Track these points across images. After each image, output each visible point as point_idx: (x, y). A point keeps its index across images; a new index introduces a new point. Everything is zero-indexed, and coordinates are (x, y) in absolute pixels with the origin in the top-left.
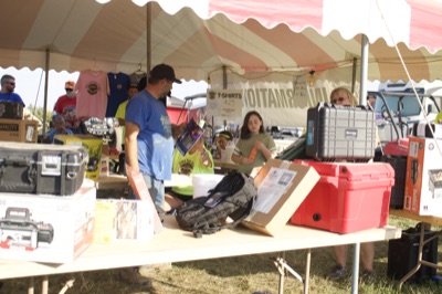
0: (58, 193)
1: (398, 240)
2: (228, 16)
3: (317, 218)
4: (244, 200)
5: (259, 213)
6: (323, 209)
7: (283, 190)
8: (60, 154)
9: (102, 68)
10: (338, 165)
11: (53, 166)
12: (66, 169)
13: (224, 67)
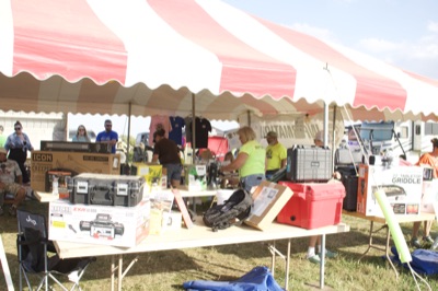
0: (126, 205)
3: (293, 219)
4: (245, 207)
5: (255, 216)
6: (297, 213)
7: (270, 201)
8: (128, 182)
9: (166, 114)
10: (305, 185)
11: (124, 190)
12: (131, 192)
13: (249, 112)
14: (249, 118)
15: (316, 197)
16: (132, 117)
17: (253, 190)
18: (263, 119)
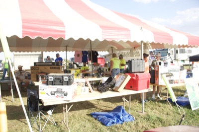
0: (68, 85)
1: (151, 92)
2: (107, 40)
3: (131, 87)
4: (113, 84)
5: (117, 87)
6: (132, 85)
7: (122, 81)
8: (68, 76)
9: (80, 50)
10: (135, 74)
11: (66, 79)
12: (69, 79)
13: (112, 48)
14: (112, 50)
15: (140, 79)
16: (68, 52)
17: (115, 77)
18: (117, 50)
